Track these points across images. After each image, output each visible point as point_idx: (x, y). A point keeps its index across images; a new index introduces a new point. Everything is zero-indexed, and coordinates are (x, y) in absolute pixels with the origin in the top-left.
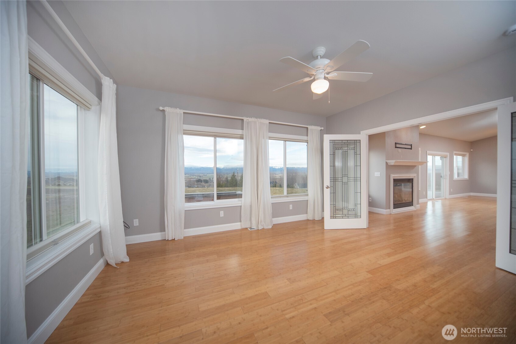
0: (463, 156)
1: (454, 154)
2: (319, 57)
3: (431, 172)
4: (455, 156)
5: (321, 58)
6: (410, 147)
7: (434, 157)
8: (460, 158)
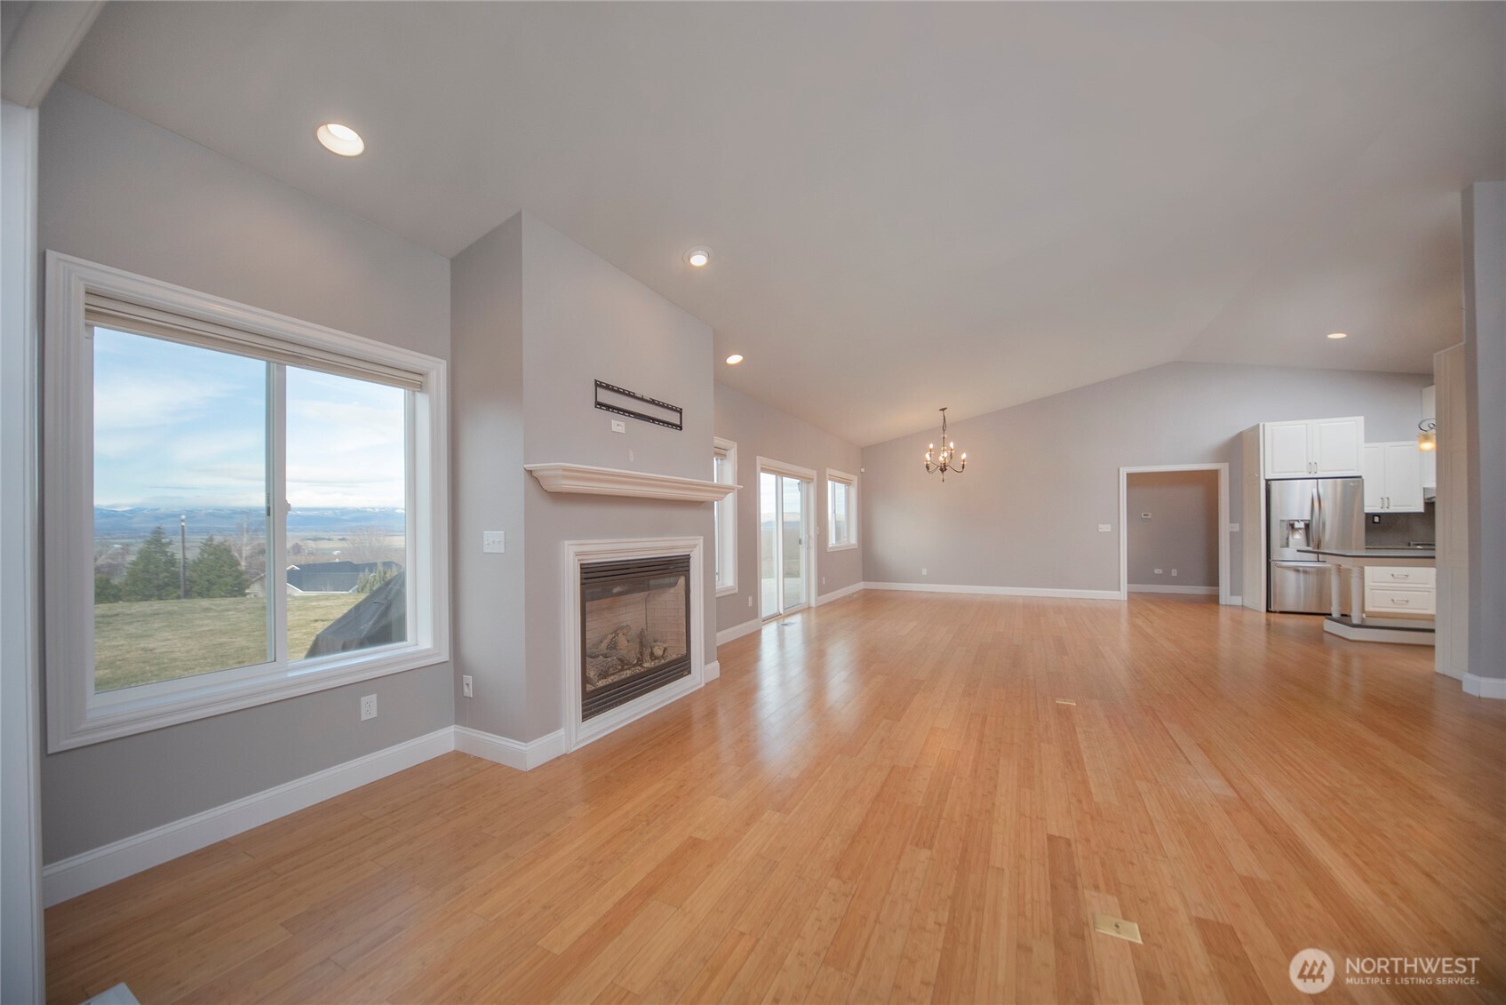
0: (847, 483)
1: (828, 476)
3: (775, 527)
4: (830, 483)
6: (674, 418)
7: (779, 478)
8: (841, 488)
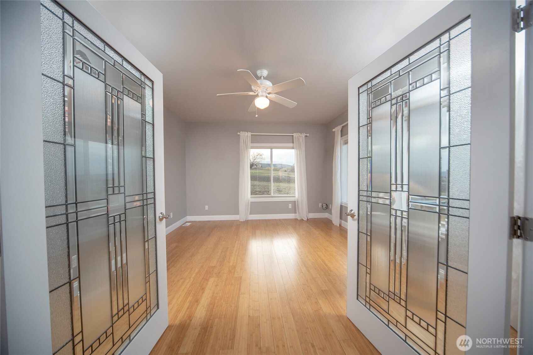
2: (262, 78)
5: (265, 78)
